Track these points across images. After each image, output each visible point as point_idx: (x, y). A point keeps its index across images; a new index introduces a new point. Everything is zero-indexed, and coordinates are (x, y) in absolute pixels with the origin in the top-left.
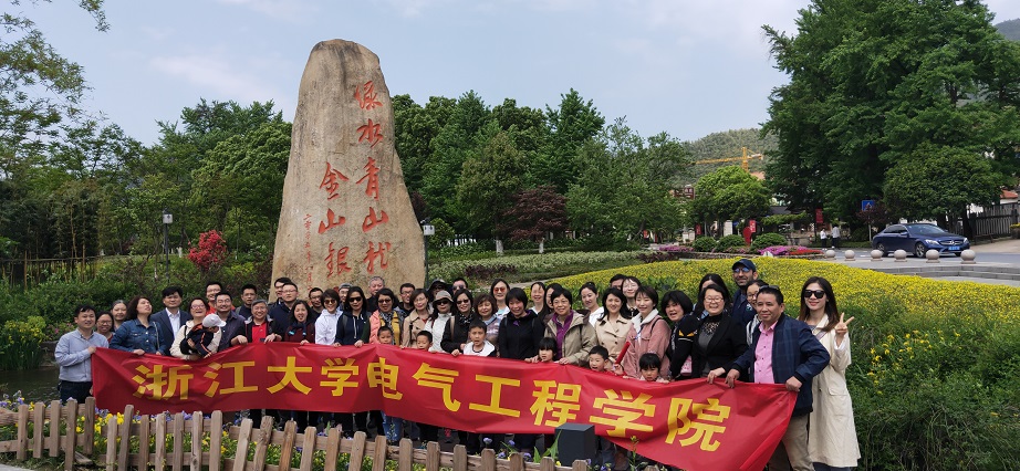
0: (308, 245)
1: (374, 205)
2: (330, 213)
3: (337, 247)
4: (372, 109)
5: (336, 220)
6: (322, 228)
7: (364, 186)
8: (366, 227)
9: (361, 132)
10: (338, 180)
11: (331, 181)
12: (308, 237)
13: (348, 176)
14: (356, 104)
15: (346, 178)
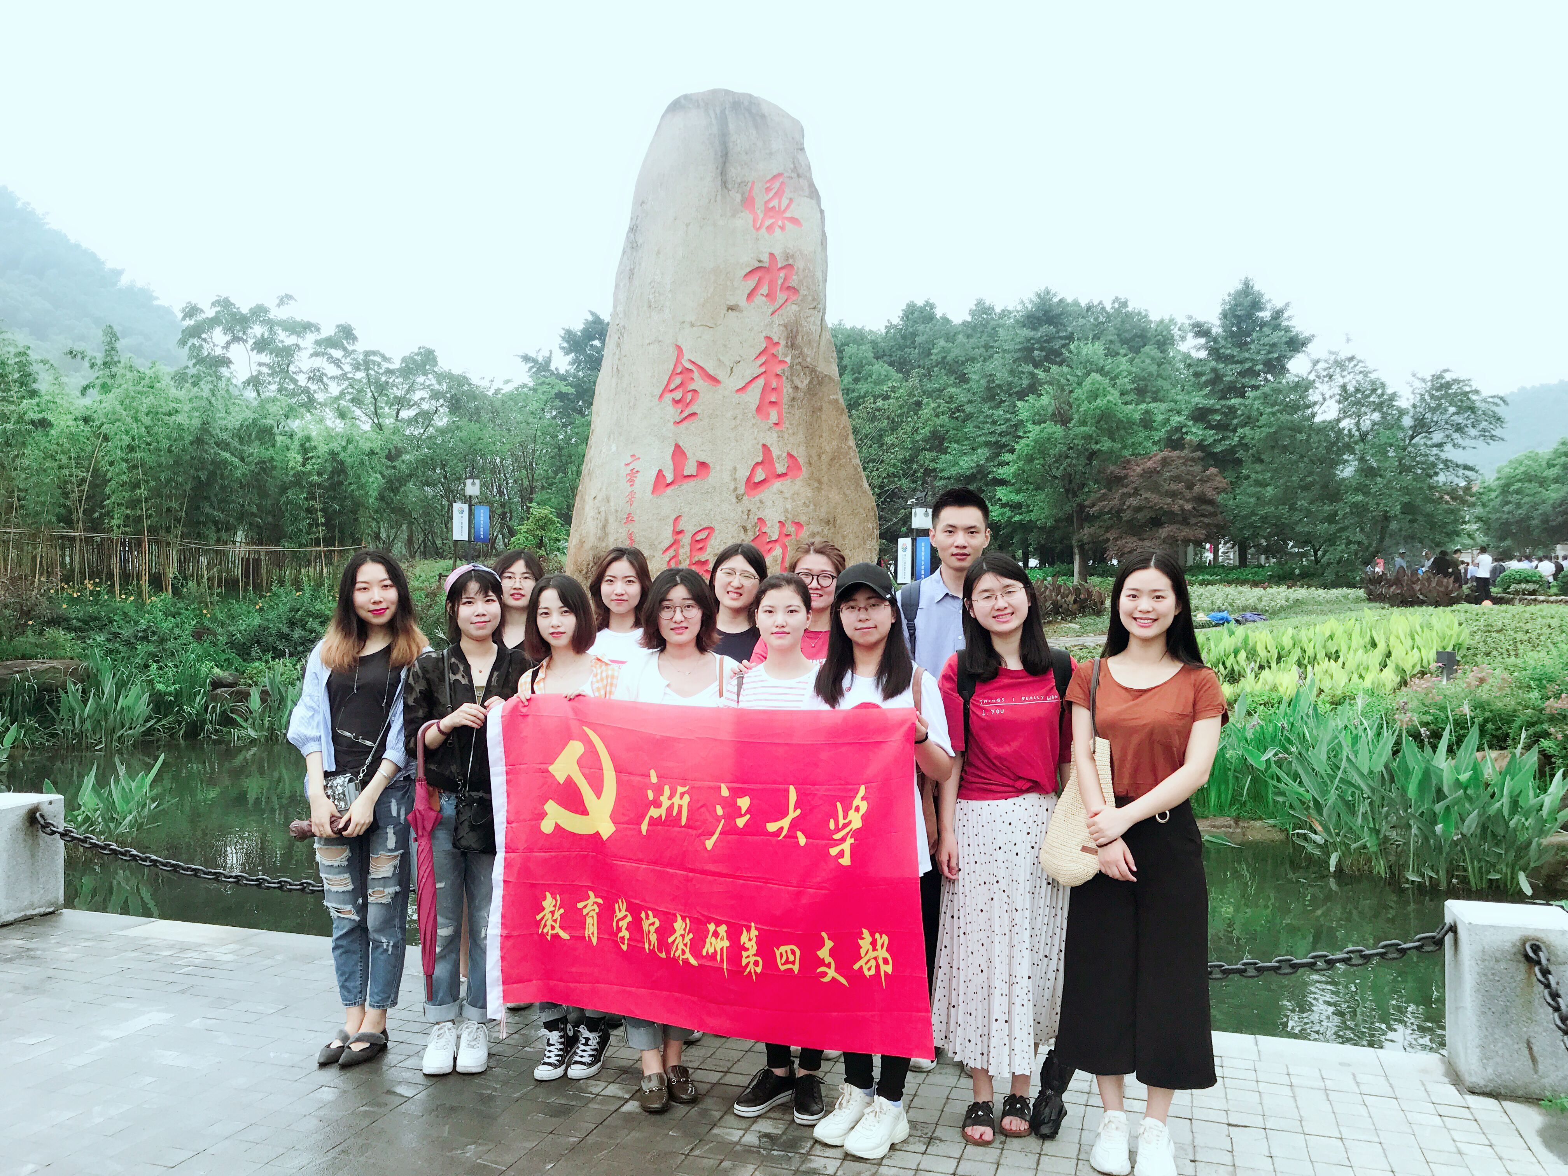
0: (629, 519)
1: (771, 439)
2: (679, 453)
3: (689, 527)
4: (777, 230)
5: (690, 468)
6: (660, 483)
7: (753, 396)
8: (753, 485)
9: (751, 283)
10: (699, 383)
11: (684, 386)
12: (630, 501)
13: (720, 375)
14: (744, 220)
15: (714, 380)
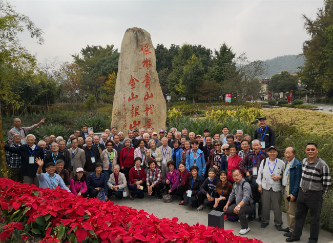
0: (124, 105)
1: (148, 91)
2: (132, 94)
3: (135, 106)
4: (147, 54)
5: (134, 96)
6: (130, 99)
7: (145, 84)
8: (145, 99)
9: (143, 64)
10: (135, 82)
11: (133, 82)
12: (124, 102)
13: (139, 80)
14: (142, 52)
15: (138, 81)
